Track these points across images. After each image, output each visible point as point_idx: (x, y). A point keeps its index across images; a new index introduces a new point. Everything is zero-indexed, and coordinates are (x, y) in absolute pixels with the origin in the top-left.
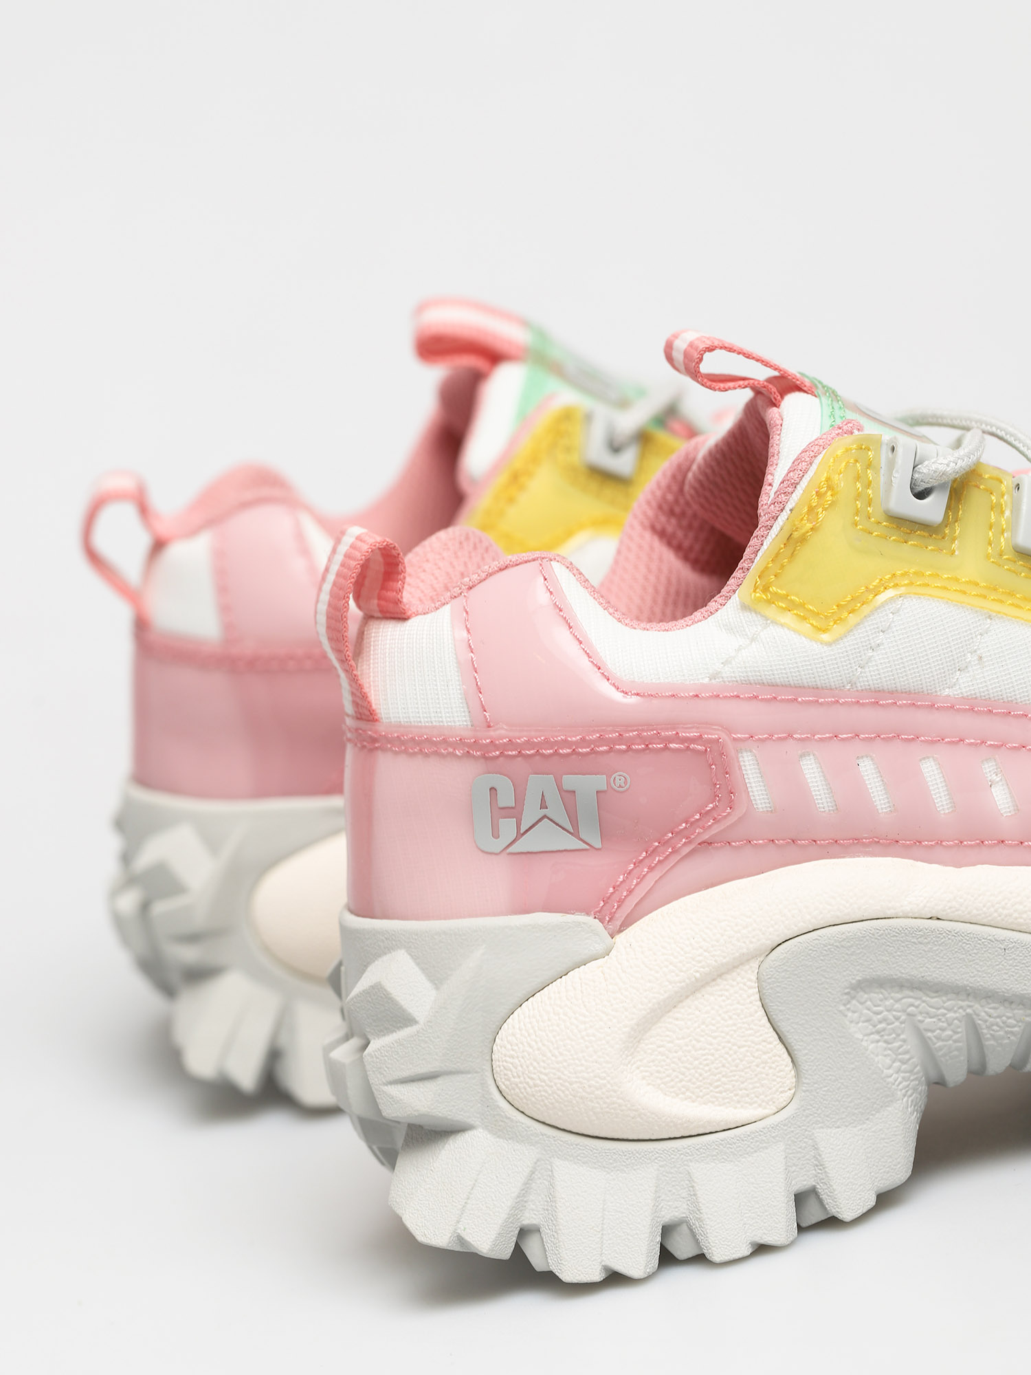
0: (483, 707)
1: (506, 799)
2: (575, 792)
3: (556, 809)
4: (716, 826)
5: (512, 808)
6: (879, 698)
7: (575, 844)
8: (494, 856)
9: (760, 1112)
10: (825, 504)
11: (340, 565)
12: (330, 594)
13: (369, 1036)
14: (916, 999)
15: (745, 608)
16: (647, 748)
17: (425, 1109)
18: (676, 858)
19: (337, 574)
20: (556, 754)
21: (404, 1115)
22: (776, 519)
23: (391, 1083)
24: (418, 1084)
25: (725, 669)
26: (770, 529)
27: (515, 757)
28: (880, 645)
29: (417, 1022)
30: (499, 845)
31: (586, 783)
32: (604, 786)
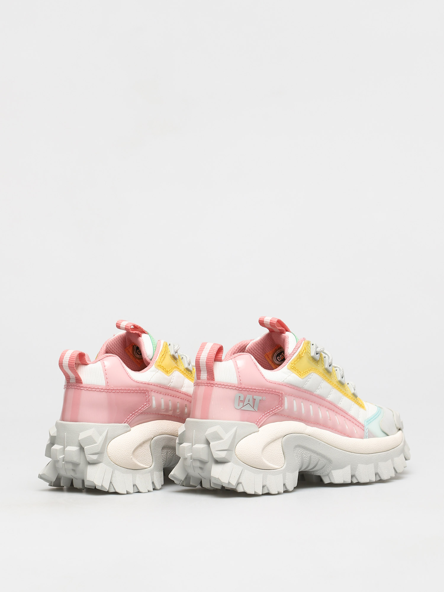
0: (240, 380)
1: (242, 399)
3: (251, 402)
4: (278, 410)
6: (306, 391)
7: (253, 410)
8: (238, 410)
9: (279, 467)
10: (304, 352)
11: (211, 349)
12: (208, 354)
13: (210, 442)
14: (304, 451)
15: (288, 369)
16: (270, 393)
17: (224, 457)
18: (270, 415)
19: (210, 351)
20: (253, 391)
21: (219, 457)
22: (295, 353)
23: (217, 451)
24: (223, 451)
25: (285, 380)
26: (293, 355)
27: (245, 391)
28: (309, 381)
29: (223, 439)
30: (239, 408)
31: (258, 398)
32: (261, 399)
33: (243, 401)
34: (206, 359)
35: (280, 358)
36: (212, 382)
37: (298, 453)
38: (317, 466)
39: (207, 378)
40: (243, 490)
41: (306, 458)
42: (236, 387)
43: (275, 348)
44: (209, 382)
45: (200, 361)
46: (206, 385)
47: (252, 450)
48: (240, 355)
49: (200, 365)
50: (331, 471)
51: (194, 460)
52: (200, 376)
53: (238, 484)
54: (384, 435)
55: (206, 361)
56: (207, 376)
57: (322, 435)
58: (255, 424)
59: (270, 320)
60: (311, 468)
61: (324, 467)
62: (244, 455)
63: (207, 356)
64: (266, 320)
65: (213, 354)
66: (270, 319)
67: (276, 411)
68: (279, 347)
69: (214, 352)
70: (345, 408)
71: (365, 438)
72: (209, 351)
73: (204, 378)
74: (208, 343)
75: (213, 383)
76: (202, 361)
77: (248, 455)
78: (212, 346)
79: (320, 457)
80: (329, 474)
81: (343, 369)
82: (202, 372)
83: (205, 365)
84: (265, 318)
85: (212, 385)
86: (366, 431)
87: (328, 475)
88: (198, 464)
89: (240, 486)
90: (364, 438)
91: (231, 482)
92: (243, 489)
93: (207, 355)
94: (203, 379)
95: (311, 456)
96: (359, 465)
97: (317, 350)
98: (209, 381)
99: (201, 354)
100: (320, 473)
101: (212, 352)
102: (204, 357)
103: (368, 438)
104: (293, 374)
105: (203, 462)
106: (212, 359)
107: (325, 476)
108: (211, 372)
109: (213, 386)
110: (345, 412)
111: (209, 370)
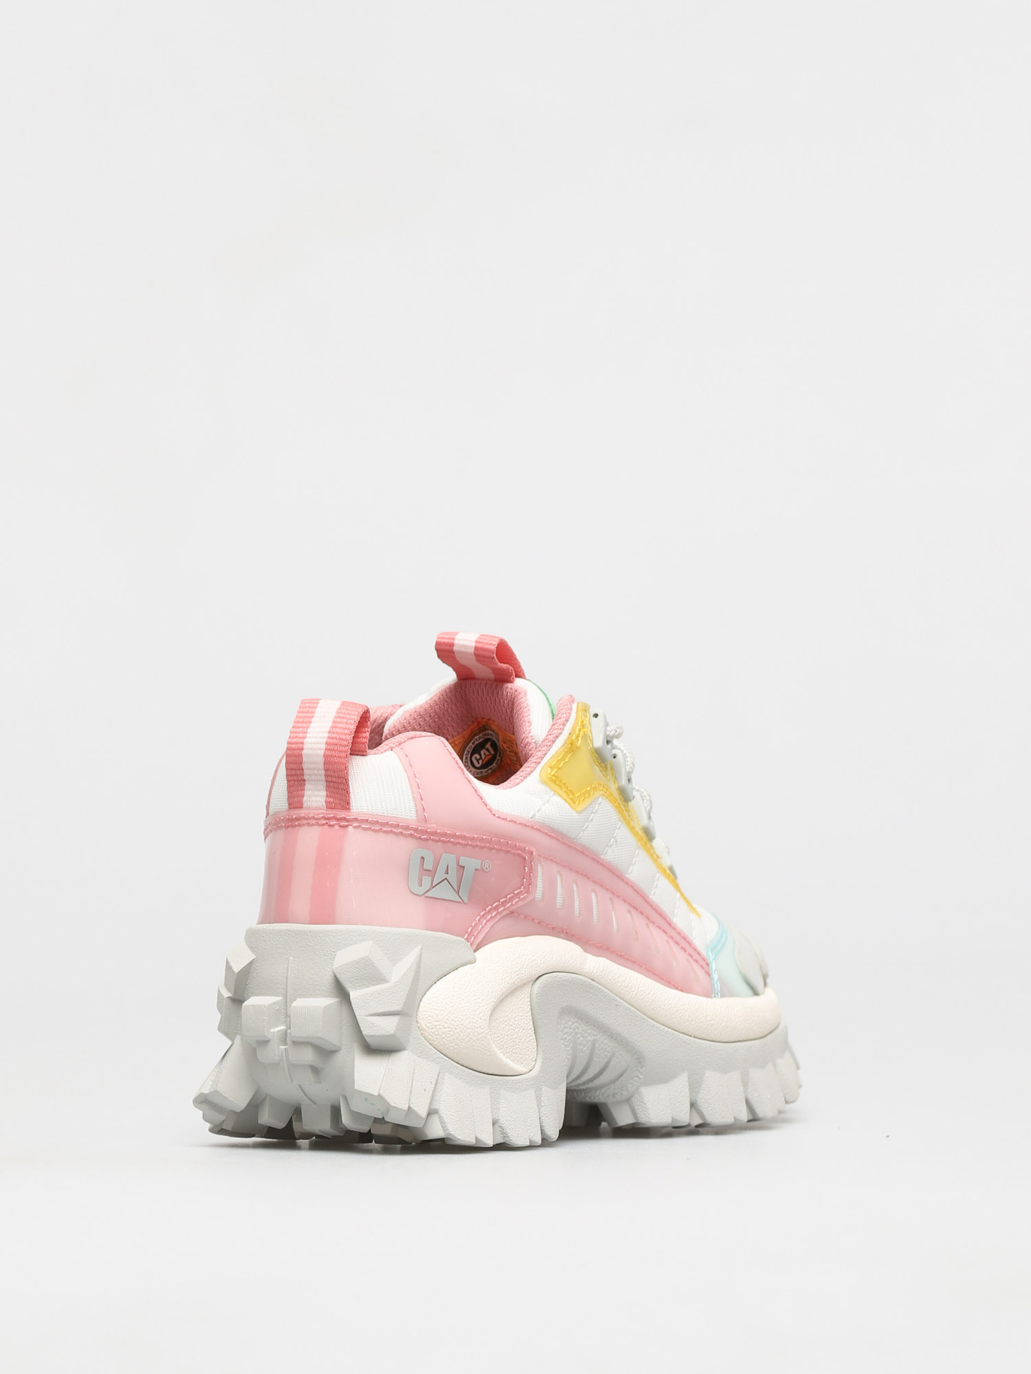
0: (424, 809)
1: (428, 865)
2: (464, 867)
3: (452, 877)
4: (520, 902)
5: (430, 871)
6: (584, 851)
7: (456, 898)
8: (417, 897)
9: (524, 1068)
10: (581, 735)
11: (335, 717)
12: (329, 732)
13: (349, 989)
14: (580, 1025)
15: (543, 782)
16: (501, 850)
17: (392, 1032)
18: (499, 917)
19: (334, 722)
20: (459, 843)
21: (379, 1034)
22: (557, 737)
23: (371, 1015)
24: (388, 1017)
25: (537, 814)
26: (554, 742)
27: (438, 841)
28: (592, 820)
29: (388, 982)
30: (421, 891)
31: (471, 863)
32: (479, 867)
33: (432, 873)
34: (324, 746)
35: (481, 758)
36: (342, 814)
37: (566, 1030)
38: (604, 1073)
39: (326, 802)
40: (444, 1131)
41: (585, 1046)
42: (412, 829)
43: (471, 727)
44: (331, 813)
45: (304, 752)
46: (323, 825)
47: (465, 1013)
48: (412, 738)
49: (304, 766)
50: (638, 1088)
51: (296, 1043)
52: (303, 796)
53: (431, 1113)
54: (749, 992)
55: (323, 752)
56: (327, 796)
57: (622, 981)
58: (463, 940)
59: (476, 642)
60: (590, 1077)
61: (621, 1075)
62: (443, 1029)
63: (328, 738)
64: (462, 643)
65: (347, 732)
66: (475, 640)
67: (516, 904)
68: (481, 726)
69: (347, 726)
70: (665, 907)
71: (715, 997)
72: (330, 724)
73: (316, 802)
74: (320, 701)
75: (345, 818)
76: (310, 752)
77: (456, 1029)
78: (340, 708)
79: (616, 1045)
80: (632, 1097)
81: (650, 797)
82: (307, 787)
83: (322, 766)
84: (456, 637)
85: (345, 823)
86: (715, 976)
87: (628, 1100)
88: (308, 1056)
89: (435, 1119)
90: (713, 995)
91: (414, 1108)
92: (444, 1128)
93: (327, 735)
94: (314, 805)
95: (594, 1042)
96: (708, 1073)
97: (608, 733)
98: (335, 811)
99: (306, 733)
100: (606, 1095)
101: (342, 725)
102: (318, 740)
103: (721, 997)
104: (554, 797)
105: (326, 1052)
106: (345, 746)
107: (620, 1102)
108: (341, 783)
109: (347, 826)
110: (665, 920)
111: (334, 780)
